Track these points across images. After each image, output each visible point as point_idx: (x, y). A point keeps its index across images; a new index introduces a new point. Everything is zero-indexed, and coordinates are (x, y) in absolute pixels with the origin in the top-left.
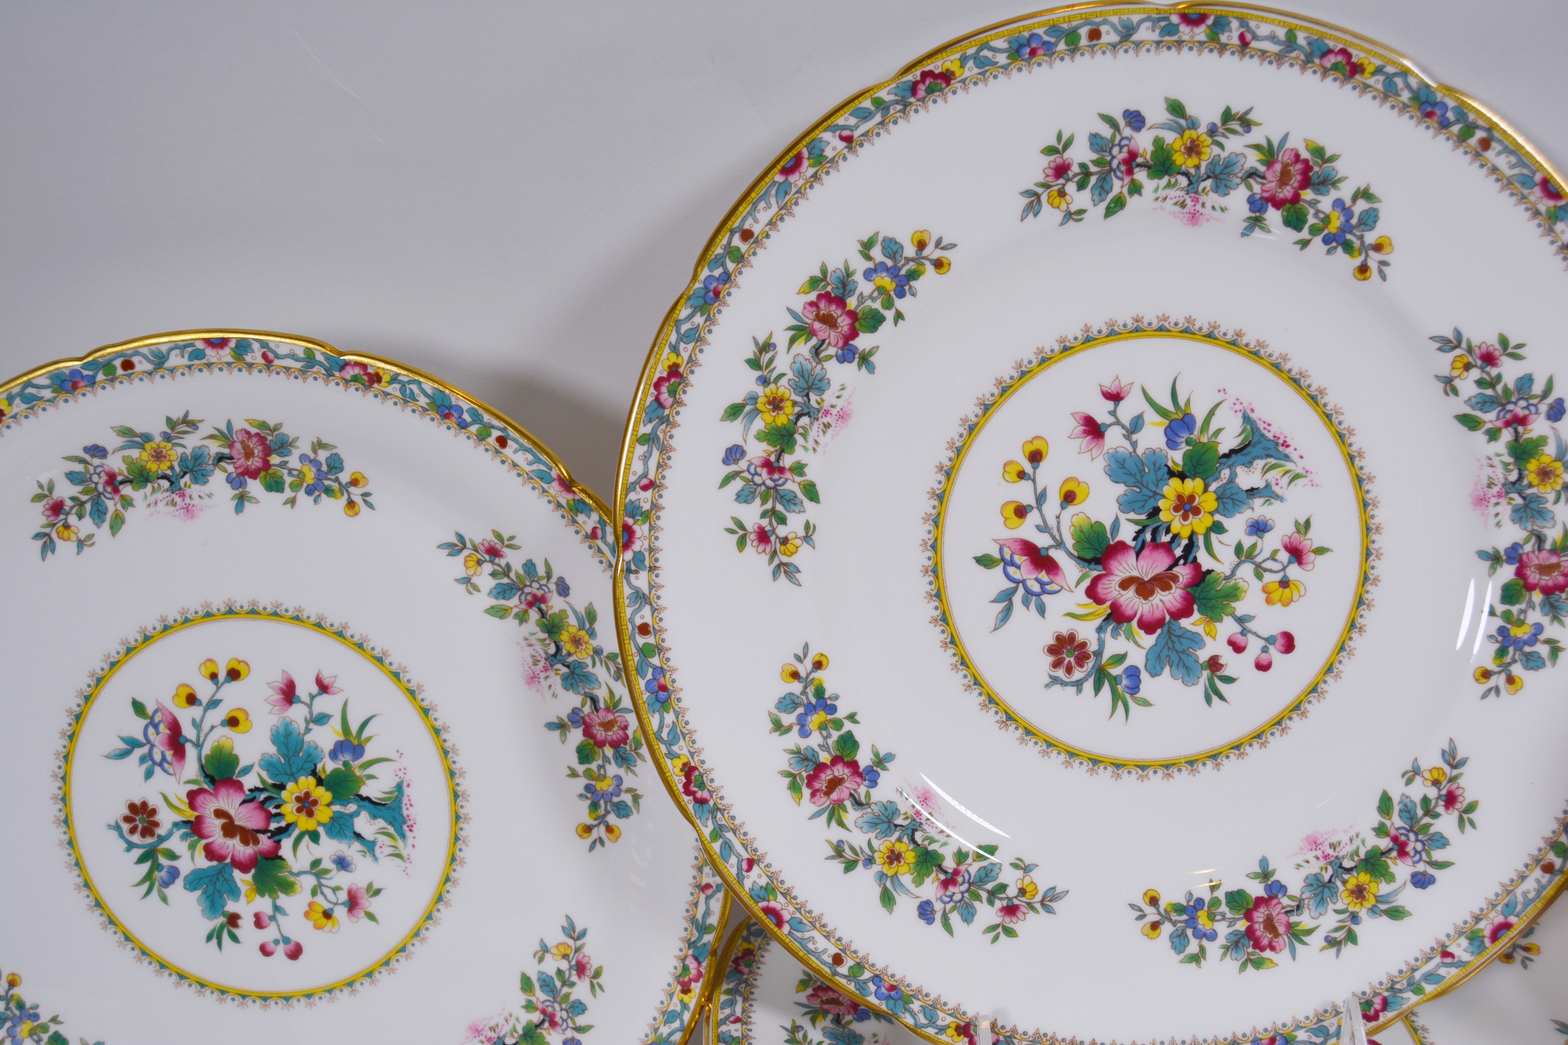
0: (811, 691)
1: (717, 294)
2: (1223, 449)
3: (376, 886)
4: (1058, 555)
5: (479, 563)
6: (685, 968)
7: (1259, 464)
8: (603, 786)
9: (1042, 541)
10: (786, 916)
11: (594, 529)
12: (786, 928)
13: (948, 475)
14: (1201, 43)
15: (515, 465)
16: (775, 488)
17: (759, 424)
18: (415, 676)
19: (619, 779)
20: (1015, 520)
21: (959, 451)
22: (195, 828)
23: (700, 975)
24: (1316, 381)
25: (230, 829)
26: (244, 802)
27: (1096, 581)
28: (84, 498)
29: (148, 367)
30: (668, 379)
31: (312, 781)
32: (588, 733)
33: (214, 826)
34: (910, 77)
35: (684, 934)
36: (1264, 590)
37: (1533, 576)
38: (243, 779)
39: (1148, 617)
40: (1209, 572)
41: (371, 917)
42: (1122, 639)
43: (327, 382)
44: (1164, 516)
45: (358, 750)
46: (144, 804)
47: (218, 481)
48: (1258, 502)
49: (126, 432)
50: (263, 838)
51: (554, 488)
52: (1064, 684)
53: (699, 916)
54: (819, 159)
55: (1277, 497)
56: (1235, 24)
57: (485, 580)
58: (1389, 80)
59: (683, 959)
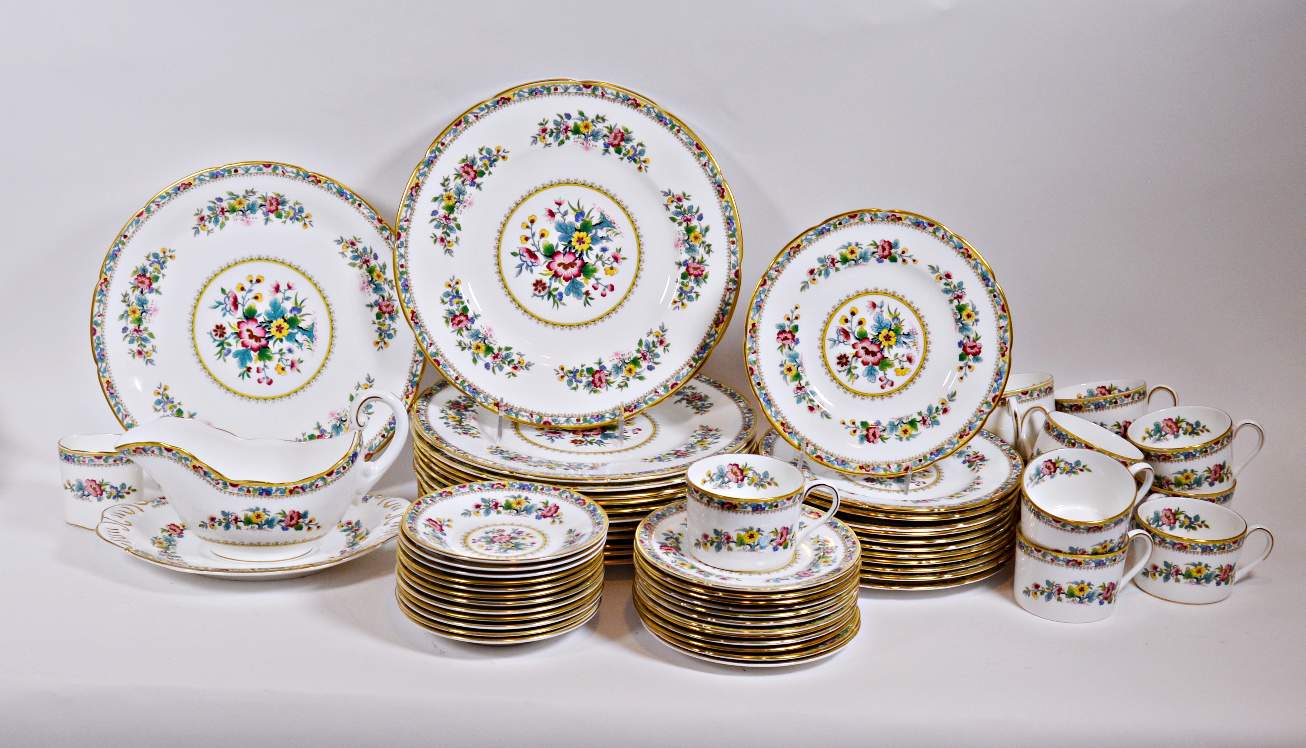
0: (454, 291)
1: (432, 162)
2: (594, 223)
3: (301, 360)
4: (538, 254)
5: (347, 247)
6: (408, 390)
7: (605, 229)
8: (384, 328)
9: (533, 249)
10: (441, 363)
11: (388, 236)
12: (441, 367)
13: (504, 225)
14: (589, 94)
15: (363, 213)
16: (447, 225)
17: (443, 204)
18: (322, 285)
19: (390, 325)
20: (525, 241)
21: (508, 218)
22: (239, 335)
23: (413, 392)
24: (625, 204)
25: (251, 336)
26: (258, 326)
27: (550, 263)
28: (212, 216)
29: (243, 172)
30: (415, 187)
31: (282, 320)
32: (380, 309)
33: (246, 335)
34: (497, 99)
35: (408, 378)
36: (605, 270)
37: (692, 271)
38: (258, 319)
39: (566, 276)
40: (587, 263)
41: (298, 371)
42: (557, 282)
43: (303, 181)
44: (573, 244)
45: (299, 310)
46: (221, 326)
47: (260, 213)
48: (604, 241)
49: (231, 194)
50: (263, 340)
51: (376, 222)
52: (538, 296)
53: (414, 372)
54: (467, 122)
55: (610, 240)
56: (600, 89)
57: (349, 253)
58: (649, 109)
59: (407, 387)
